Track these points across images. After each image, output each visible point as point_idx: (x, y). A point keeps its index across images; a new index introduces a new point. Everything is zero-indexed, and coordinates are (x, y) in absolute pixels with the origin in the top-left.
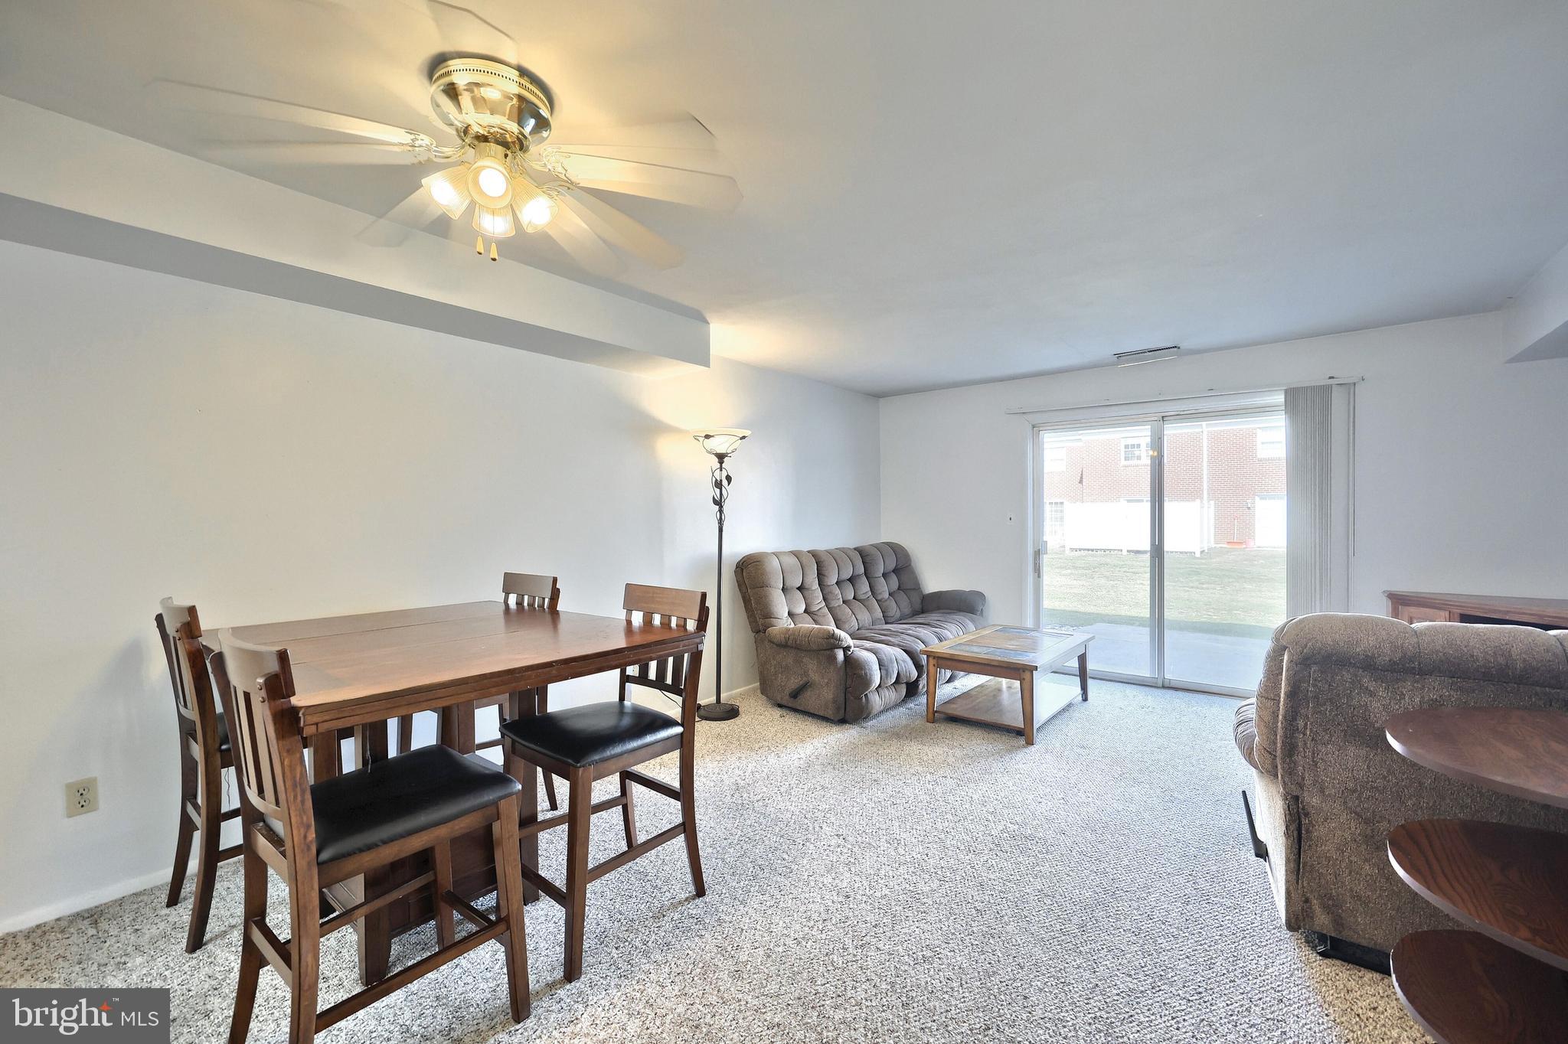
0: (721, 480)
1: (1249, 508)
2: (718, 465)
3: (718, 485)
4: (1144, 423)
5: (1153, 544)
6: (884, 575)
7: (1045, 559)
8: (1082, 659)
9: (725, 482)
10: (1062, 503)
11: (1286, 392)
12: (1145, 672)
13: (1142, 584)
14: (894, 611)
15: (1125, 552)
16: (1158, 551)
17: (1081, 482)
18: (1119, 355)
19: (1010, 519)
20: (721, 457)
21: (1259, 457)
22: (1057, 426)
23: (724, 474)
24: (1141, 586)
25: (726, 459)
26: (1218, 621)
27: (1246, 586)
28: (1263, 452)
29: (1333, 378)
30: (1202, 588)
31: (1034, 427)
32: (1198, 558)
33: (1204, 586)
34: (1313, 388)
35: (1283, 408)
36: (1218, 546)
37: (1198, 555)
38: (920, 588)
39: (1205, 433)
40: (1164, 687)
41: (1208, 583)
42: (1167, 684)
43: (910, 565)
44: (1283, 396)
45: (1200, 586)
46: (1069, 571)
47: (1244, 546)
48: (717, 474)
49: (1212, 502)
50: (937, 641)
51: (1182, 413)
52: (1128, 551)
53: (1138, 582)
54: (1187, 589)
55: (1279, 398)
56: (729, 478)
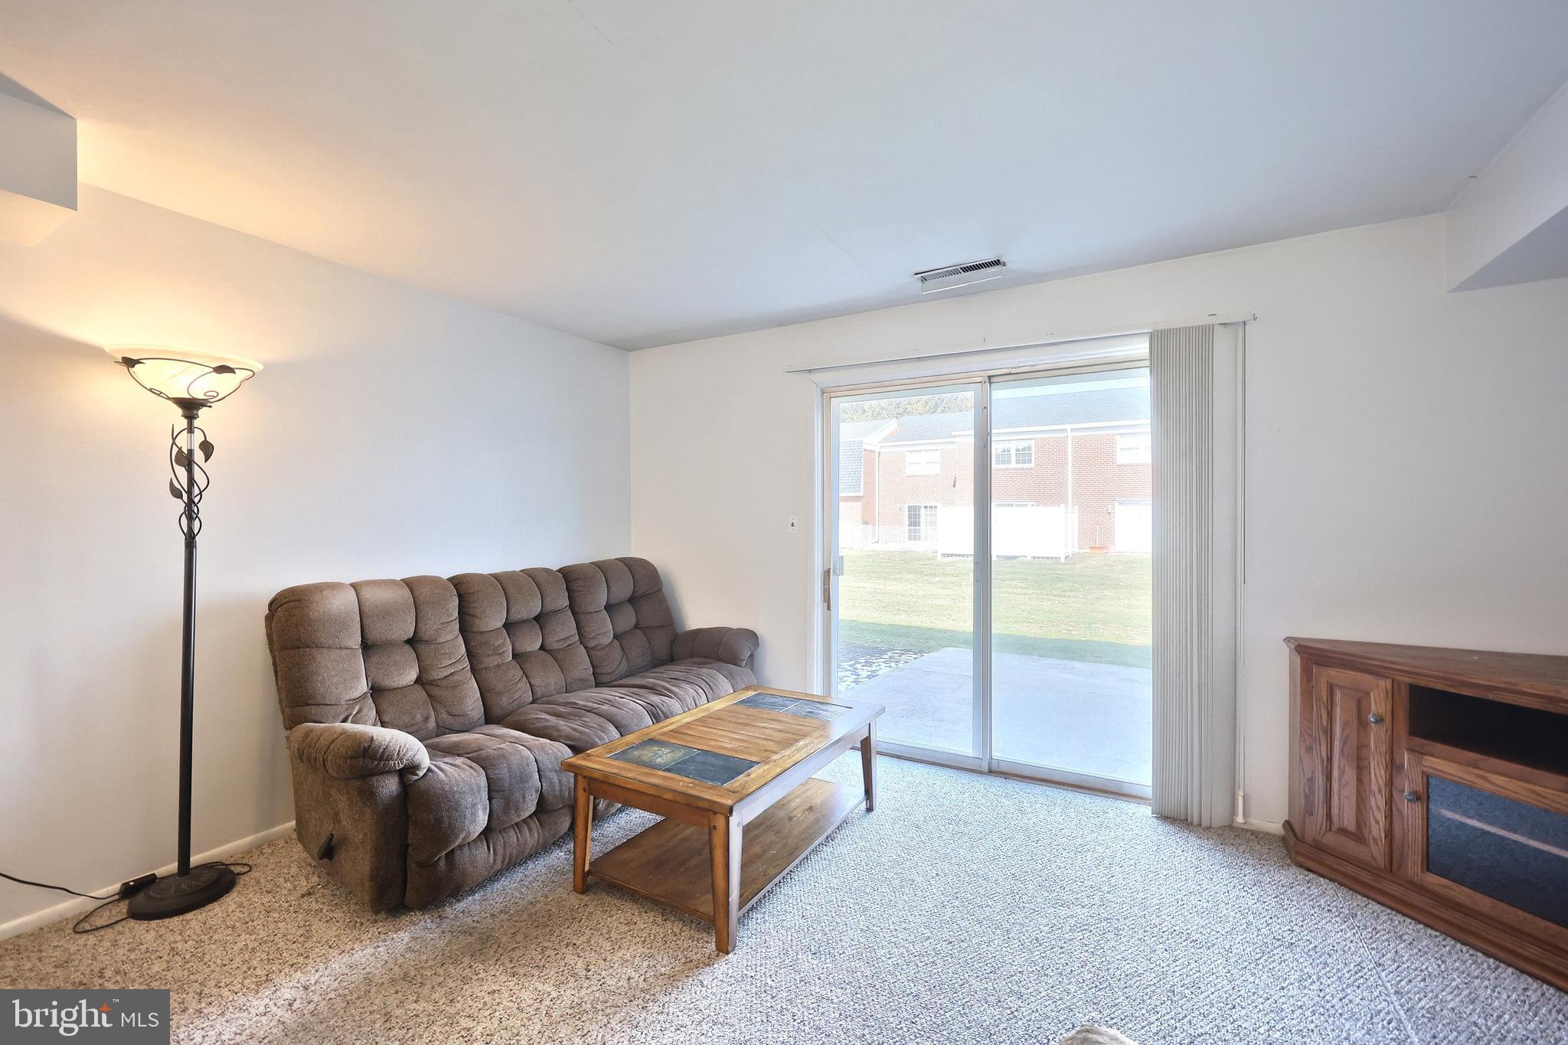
0: (191, 451)
1: (1109, 514)
2: (184, 423)
3: (186, 460)
4: (965, 386)
6: (608, 608)
8: (867, 745)
9: (199, 456)
10: (936, 507)
11: (1152, 336)
13: (1008, 592)
14: (615, 661)
17: (954, 486)
18: (924, 276)
19: (793, 525)
20: (190, 407)
21: (1118, 462)
22: (854, 390)
23: (198, 437)
24: (1007, 595)
25: (203, 412)
26: (1077, 638)
27: (1106, 593)
28: (1122, 458)
29: (1214, 312)
30: (1065, 597)
31: (823, 392)
32: (1063, 563)
33: (1067, 594)
34: (1188, 329)
35: (1147, 363)
36: (1082, 551)
37: (1063, 560)
38: (672, 624)
39: (1070, 438)
40: (991, 772)
41: (1071, 591)
42: (994, 767)
43: (660, 590)
44: (1147, 345)
45: (1063, 593)
46: (938, 579)
47: (1105, 551)
48: (183, 442)
49: (1076, 507)
50: (648, 720)
51: (1014, 371)
53: (1004, 589)
54: (1050, 597)
55: (1142, 348)
56: (207, 448)
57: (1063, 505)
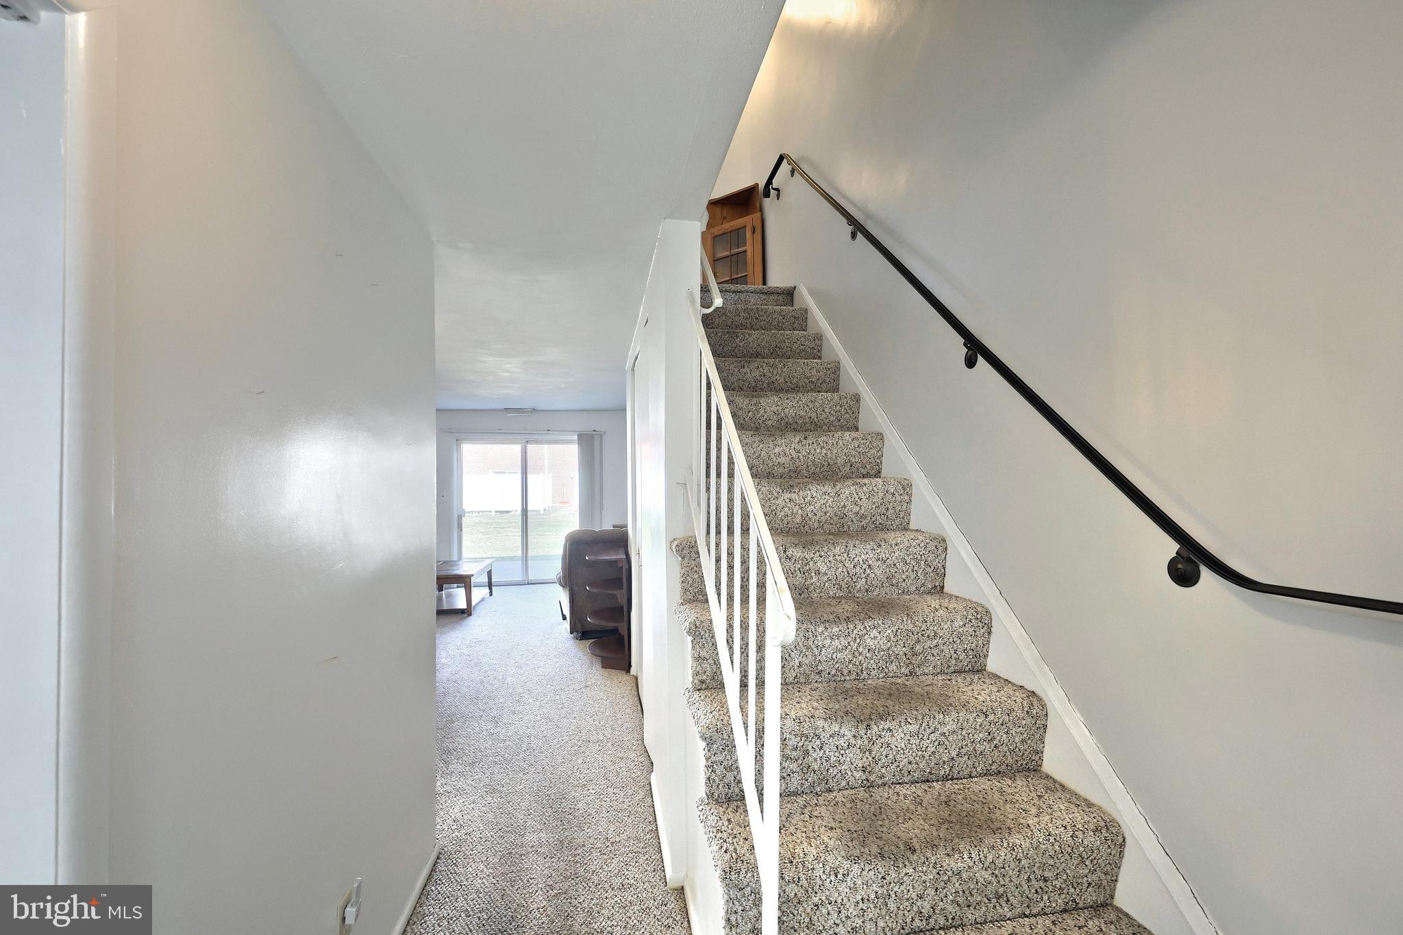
4: (518, 443)
5: (523, 508)
7: (465, 520)
8: (489, 573)
11: (578, 433)
12: (519, 577)
15: (493, 513)
16: (525, 512)
18: (507, 409)
19: (443, 496)
28: (569, 460)
29: (594, 431)
31: (457, 440)
32: (543, 515)
33: (546, 534)
34: (590, 434)
35: (576, 441)
36: (554, 505)
37: (542, 512)
40: (528, 584)
41: (548, 530)
42: (530, 582)
45: (544, 532)
47: (571, 504)
49: (550, 474)
51: (535, 439)
52: (496, 512)
55: (576, 437)
57: (542, 474)
